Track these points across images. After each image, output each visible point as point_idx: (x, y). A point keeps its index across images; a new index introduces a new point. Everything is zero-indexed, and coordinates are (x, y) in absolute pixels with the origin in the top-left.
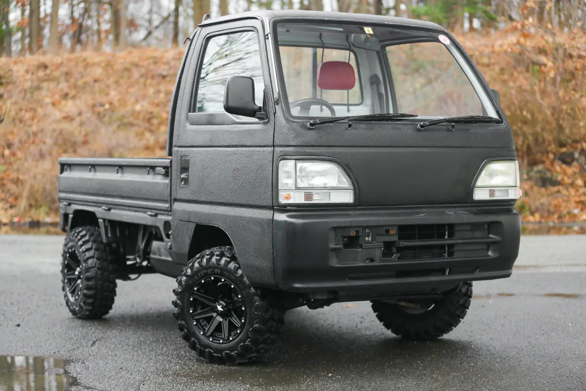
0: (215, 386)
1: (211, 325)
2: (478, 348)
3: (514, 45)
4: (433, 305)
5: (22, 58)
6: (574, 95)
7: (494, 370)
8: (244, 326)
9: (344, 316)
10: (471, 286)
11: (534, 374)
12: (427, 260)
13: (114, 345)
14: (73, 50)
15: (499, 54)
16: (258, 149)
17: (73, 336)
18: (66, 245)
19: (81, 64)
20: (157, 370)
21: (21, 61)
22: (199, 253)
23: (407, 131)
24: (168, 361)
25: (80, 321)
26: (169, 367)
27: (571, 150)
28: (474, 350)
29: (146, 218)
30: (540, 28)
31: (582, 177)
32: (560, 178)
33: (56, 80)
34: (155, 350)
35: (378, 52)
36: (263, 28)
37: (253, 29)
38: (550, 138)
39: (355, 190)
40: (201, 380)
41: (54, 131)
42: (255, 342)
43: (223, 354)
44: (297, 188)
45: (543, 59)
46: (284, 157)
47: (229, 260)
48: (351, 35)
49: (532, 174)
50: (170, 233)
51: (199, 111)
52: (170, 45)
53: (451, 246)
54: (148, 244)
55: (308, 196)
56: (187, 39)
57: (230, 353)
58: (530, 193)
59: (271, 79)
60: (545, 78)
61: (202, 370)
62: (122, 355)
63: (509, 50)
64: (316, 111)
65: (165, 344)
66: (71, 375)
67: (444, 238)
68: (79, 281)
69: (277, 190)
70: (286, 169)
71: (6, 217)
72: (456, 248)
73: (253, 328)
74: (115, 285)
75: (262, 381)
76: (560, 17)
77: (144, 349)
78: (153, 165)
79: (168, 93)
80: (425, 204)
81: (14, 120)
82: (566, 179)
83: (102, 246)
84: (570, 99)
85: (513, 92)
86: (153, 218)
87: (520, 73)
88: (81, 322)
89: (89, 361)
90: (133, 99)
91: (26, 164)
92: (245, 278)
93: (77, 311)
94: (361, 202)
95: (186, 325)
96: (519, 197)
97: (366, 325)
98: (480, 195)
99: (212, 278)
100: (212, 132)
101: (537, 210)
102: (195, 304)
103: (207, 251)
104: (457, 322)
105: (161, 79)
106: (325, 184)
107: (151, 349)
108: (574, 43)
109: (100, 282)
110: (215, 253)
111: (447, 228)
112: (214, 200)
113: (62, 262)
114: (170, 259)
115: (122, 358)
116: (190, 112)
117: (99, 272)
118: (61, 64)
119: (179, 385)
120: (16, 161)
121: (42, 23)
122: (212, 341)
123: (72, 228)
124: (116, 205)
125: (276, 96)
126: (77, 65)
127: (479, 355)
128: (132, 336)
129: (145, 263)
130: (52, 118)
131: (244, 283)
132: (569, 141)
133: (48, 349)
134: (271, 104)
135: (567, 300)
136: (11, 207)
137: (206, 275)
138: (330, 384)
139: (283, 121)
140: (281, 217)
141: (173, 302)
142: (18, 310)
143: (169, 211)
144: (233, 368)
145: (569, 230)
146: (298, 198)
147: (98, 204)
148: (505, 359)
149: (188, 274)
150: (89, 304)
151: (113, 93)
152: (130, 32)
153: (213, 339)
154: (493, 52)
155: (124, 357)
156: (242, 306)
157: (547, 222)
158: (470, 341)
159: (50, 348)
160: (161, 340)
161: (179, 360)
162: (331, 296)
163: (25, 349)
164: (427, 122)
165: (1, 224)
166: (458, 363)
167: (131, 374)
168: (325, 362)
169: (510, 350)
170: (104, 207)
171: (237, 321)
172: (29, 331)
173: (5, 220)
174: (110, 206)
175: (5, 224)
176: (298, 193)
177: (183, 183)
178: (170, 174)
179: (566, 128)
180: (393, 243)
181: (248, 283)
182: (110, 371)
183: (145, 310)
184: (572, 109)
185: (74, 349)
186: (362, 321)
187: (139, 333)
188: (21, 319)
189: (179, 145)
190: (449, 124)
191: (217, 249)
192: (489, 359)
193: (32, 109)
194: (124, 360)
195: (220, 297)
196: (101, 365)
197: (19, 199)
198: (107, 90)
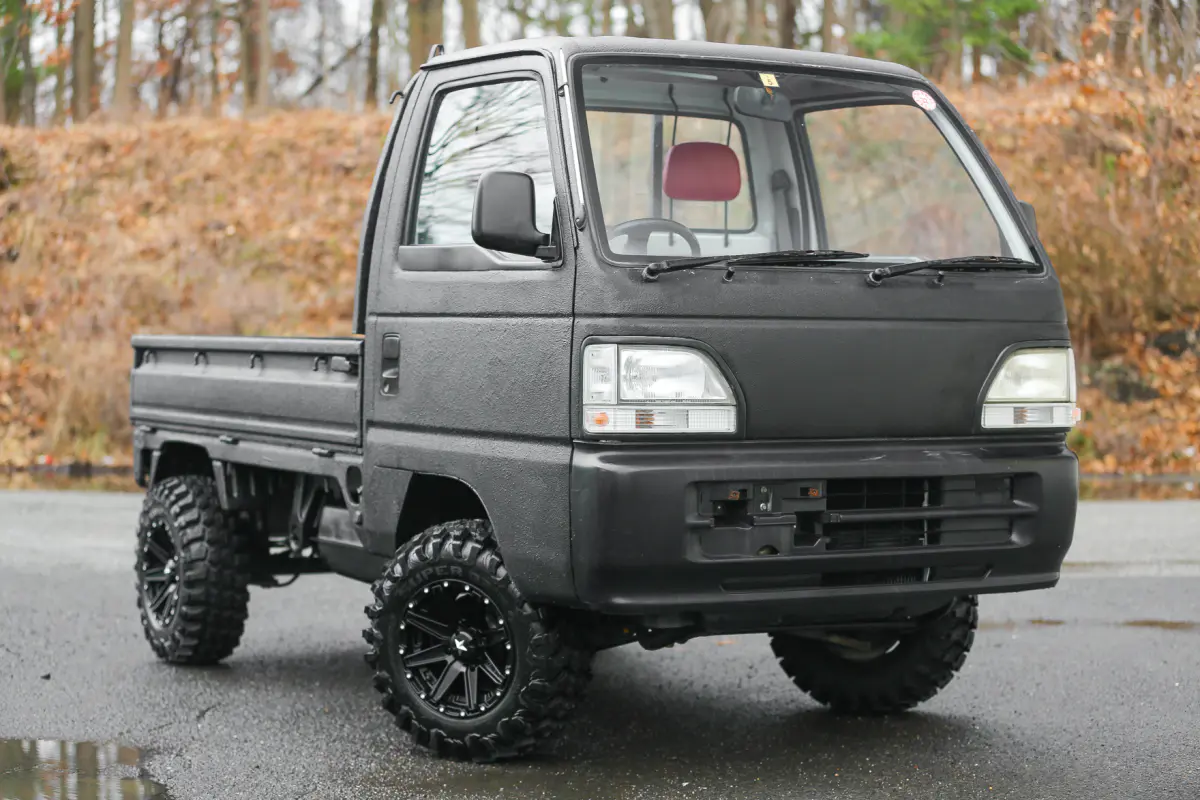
1: (441, 681)
2: (987, 732)
3: (1066, 110)
4: (898, 643)
5: (56, 129)
6: (1187, 215)
7: (1021, 777)
8: (511, 682)
9: (714, 664)
10: (974, 603)
11: (1104, 785)
12: (885, 551)
13: (243, 720)
14: (161, 114)
15: (1034, 129)
16: (540, 321)
17: (158, 699)
18: (145, 513)
19: (177, 144)
20: (330, 771)
21: (55, 136)
22: (418, 533)
23: (844, 287)
24: (354, 753)
25: (174, 669)
26: (356, 765)
27: (1180, 326)
28: (980, 736)
29: (311, 460)
30: (1118, 75)
32: (1156, 383)
33: (128, 175)
34: (328, 730)
35: (788, 125)
36: (554, 73)
37: (533, 76)
38: (1138, 302)
39: (739, 407)
40: (420, 792)
41: (122, 278)
42: (532, 716)
43: (467, 738)
44: (621, 402)
45: (1124, 140)
46: (595, 338)
47: (479, 546)
48: (734, 90)
49: (1100, 375)
50: (359, 491)
51: (420, 242)
52: (360, 105)
53: (935, 523)
54: (314, 514)
55: (644, 418)
56: (397, 93)
57: (481, 737)
58: (1096, 414)
59: (568, 178)
60: (1128, 180)
61: (424, 772)
62: (260, 739)
63: (1055, 121)
64: (660, 245)
65: (348, 718)
66: (155, 780)
67: (921, 505)
68: (172, 588)
69: (580, 405)
70: (599, 362)
71: (23, 455)
72: (944, 527)
73: (528, 687)
74: (246, 597)
75: (546, 796)
76: (1159, 53)
77: (305, 727)
78: (326, 351)
79: (356, 204)
80: (883, 436)
81: (40, 256)
82: (1169, 385)
83: (219, 516)
84: (1180, 223)
85: (1063, 206)
86: (324, 459)
87: (1076, 168)
88: (177, 672)
89: (192, 749)
90: (283, 216)
91: (65, 347)
92: (513, 585)
93: (167, 649)
94: (749, 432)
95: (391, 680)
96: (1075, 422)
97: (760, 683)
98: (994, 418)
99: (446, 585)
100: (448, 285)
101: (1109, 449)
102: (410, 637)
103: (436, 528)
104: (946, 678)
105: (340, 174)
106: (678, 394)
107: (318, 728)
108: (1187, 107)
109: (214, 591)
110: (452, 533)
111: (926, 485)
112: (451, 424)
113: (137, 547)
114: (359, 544)
115: (258, 746)
116: (401, 243)
117: (213, 570)
118: (138, 142)
120: (43, 340)
121: (98, 58)
122: (443, 713)
123: (158, 479)
124: (248, 432)
125: (579, 212)
126: (169, 145)
127: (990, 745)
128: (280, 701)
129: (307, 552)
130: (118, 253)
131: (510, 596)
132: (1177, 308)
133: (107, 726)
134: (568, 227)
135: (1170, 634)
136: (34, 433)
137: (433, 576)
139: (594, 265)
140: (588, 461)
141: (364, 632)
142: (46, 646)
143: (358, 447)
144: (488, 768)
145: (1174, 491)
146: (623, 423)
147: (212, 430)
148: (1042, 754)
149: (397, 575)
150: (191, 635)
151: (243, 202)
152: (279, 78)
153: (446, 709)
154: (1022, 125)
155: (264, 744)
156: (505, 641)
157: (1129, 473)
158: (971, 715)
159: (111, 724)
160: (338, 710)
161: (375, 751)
162: (691, 623)
163: (61, 726)
164: (887, 269)
165: (11, 469)
166: (948, 762)
167: (278, 780)
168: (674, 758)
169: (1055, 737)
170: (223, 437)
171: (496, 673)
172: (67, 687)
173: (20, 461)
174: (237, 435)
175: (20, 469)
176: (623, 412)
177: (386, 389)
178: (360, 371)
179: (1169, 281)
180: (816, 515)
181: (518, 594)
182: (234, 773)
183: (307, 647)
184: (1183, 242)
185: (161, 727)
186: (751, 675)
187: (294, 694)
188: (53, 664)
189: (378, 311)
190: (932, 272)
191: (456, 524)
192: (1010, 755)
193: (76, 234)
194: (263, 749)
195: (460, 622)
196: (216, 759)
197: (49, 417)
198: (231, 197)
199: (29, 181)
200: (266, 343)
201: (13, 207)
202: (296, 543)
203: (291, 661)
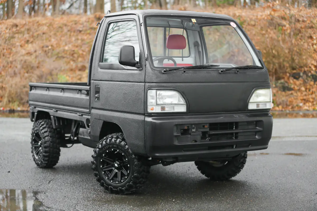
0: (115, 207)
1: (111, 174)
2: (250, 185)
3: (269, 15)
4: (227, 162)
6: (300, 42)
7: (259, 198)
8: (129, 174)
9: (180, 167)
11: (280, 200)
12: (224, 141)
13: (60, 183)
14: (30, 14)
15: (260, 20)
16: (136, 83)
17: (38, 178)
18: (33, 129)
19: (35, 24)
20: (84, 197)
21: (3, 23)
22: (105, 136)
23: (214, 74)
24: (89, 192)
25: (41, 169)
26: (90, 196)
27: (298, 71)
28: (248, 186)
29: (77, 116)
30: (282, 6)
31: (304, 86)
32: (292, 86)
33: (23, 33)
34: (82, 186)
35: (199, 32)
36: (139, 20)
37: (134, 20)
38: (288, 65)
39: (187, 105)
40: (107, 203)
41: (22, 60)
42: (135, 183)
43: (118, 189)
44: (157, 105)
45: (284, 23)
46: (150, 88)
47: (121, 140)
49: (278, 84)
50: (89, 125)
51: (105, 62)
53: (236, 133)
54: (77, 129)
55: (163, 108)
56: (98, 23)
57: (122, 188)
58: (276, 94)
59: (143, 47)
60: (285, 33)
61: (107, 197)
62: (65, 189)
63: (266, 18)
64: (166, 64)
65: (87, 182)
66: (39, 200)
67: (233, 129)
68: (40, 148)
69: (147, 105)
70: (151, 94)
72: (239, 134)
73: (134, 176)
74: (60, 150)
75: (139, 204)
77: (76, 185)
78: (80, 89)
80: (223, 112)
82: (296, 87)
83: (52, 130)
84: (298, 44)
85: (268, 40)
86: (80, 116)
87: (272, 30)
89: (48, 192)
90: (64, 44)
91: (6, 79)
92: (130, 150)
93: (40, 164)
94: (190, 111)
95: (98, 174)
96: (272, 107)
97: (192, 172)
98: (252, 107)
99: (112, 150)
100: (112, 73)
101: (280, 104)
102: (103, 163)
103: (109, 135)
104: (239, 171)
105: (78, 32)
106: (171, 102)
107: (80, 186)
108: (300, 14)
109: (51, 149)
110: (114, 137)
111: (234, 124)
112: (113, 108)
113: (31, 138)
114: (89, 138)
116: (100, 62)
117: (51, 144)
118: (25, 24)
119: (96, 206)
122: (112, 182)
123: (36, 120)
124: (60, 109)
125: (146, 56)
126: (33, 25)
127: (251, 189)
128: (69, 178)
129: (76, 138)
130: (21, 54)
131: (129, 153)
132: (298, 67)
133: (26, 185)
134: (143, 60)
135: (296, 157)
137: (109, 148)
138: (174, 205)
139: (150, 69)
140: (149, 119)
141: (92, 162)
142: (8, 163)
143: (89, 114)
144: (123, 196)
146: (158, 110)
147: (51, 108)
148: (264, 191)
149: (100, 147)
150: (46, 160)
151: (53, 40)
152: (61, 5)
153: (113, 181)
154: (257, 19)
155: (66, 190)
156: (128, 164)
157: (285, 110)
158: (246, 180)
159: (27, 185)
160: (84, 180)
161: (95, 192)
162: (175, 160)
164: (224, 69)
166: (240, 193)
167: (70, 200)
168: (171, 193)
169: (267, 186)
170: (54, 110)
171: (125, 172)
172: (15, 175)
174: (57, 110)
176: (157, 107)
177: (96, 99)
178: (89, 94)
179: (296, 59)
180: (207, 132)
181: (131, 152)
182: (59, 198)
183: (75, 162)
184: (299, 50)
185: (39, 186)
186: (189, 169)
187: (73, 176)
188: (10, 168)
189: (94, 79)
190: (236, 70)
191: (115, 134)
192: (256, 191)
193: (9, 49)
194: (66, 192)
195: (116, 159)
196: (54, 194)
197: (3, 98)
198: (50, 39)
200: (65, 86)
202: (73, 137)
203: (71, 166)
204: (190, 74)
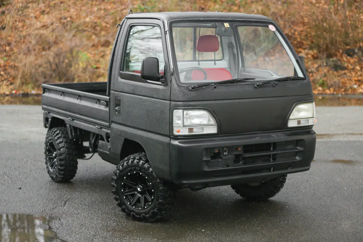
1: (134, 199)
2: (290, 208)
7: (298, 227)
8: (154, 200)
11: (322, 231)
13: (77, 205)
16: (161, 100)
17: (53, 197)
18: (47, 138)
20: (103, 226)
22: (127, 157)
23: (249, 89)
24: (109, 219)
25: (56, 184)
26: (110, 223)
27: (353, 47)
28: (288, 210)
29: (95, 129)
31: (360, 64)
32: (346, 65)
34: (102, 209)
36: (164, 26)
37: (158, 26)
38: (340, 40)
39: (218, 126)
42: (160, 210)
43: (141, 216)
44: (184, 126)
46: (177, 107)
47: (144, 162)
49: (329, 63)
50: (109, 140)
51: (126, 71)
53: (274, 155)
54: (96, 141)
55: (191, 130)
56: (118, 25)
57: (145, 215)
58: (327, 74)
59: (168, 59)
61: (129, 226)
62: (82, 213)
65: (107, 205)
66: (53, 230)
67: (270, 150)
68: (55, 160)
69: (172, 127)
70: (178, 115)
71: (8, 91)
72: (277, 156)
73: (158, 202)
74: (77, 163)
75: (164, 235)
77: (95, 208)
78: (99, 98)
80: (259, 131)
81: (12, 28)
82: (349, 65)
83: (69, 141)
86: (99, 129)
88: (57, 185)
89: (63, 218)
90: (84, 14)
91: (19, 57)
92: (154, 174)
93: (54, 178)
94: (222, 131)
95: (119, 199)
98: (292, 124)
99: (135, 172)
100: (133, 85)
101: (331, 86)
102: (124, 186)
103: (131, 155)
104: (278, 191)
106: (200, 123)
107: (99, 208)
109: (68, 162)
110: (136, 158)
111: (272, 145)
112: (136, 126)
113: (45, 147)
114: (109, 153)
116: (120, 71)
117: (67, 156)
119: (116, 239)
120: (13, 54)
122: (135, 208)
123: (51, 127)
124: (77, 118)
125: (172, 70)
127: (290, 214)
128: (87, 197)
130: (35, 26)
131: (153, 176)
132: (352, 42)
134: (169, 74)
136: (11, 84)
137: (131, 170)
138: (203, 238)
139: (176, 86)
140: (176, 143)
142: (19, 174)
143: (109, 128)
144: (147, 224)
146: (185, 132)
147: (66, 116)
148: (305, 218)
149: (121, 169)
150: (62, 174)
151: (72, 10)
153: (135, 207)
155: (84, 215)
156: (152, 189)
157: (337, 94)
159: (39, 207)
160: (104, 201)
161: (115, 218)
163: (25, 209)
164: (261, 83)
165: (5, 95)
166: (278, 221)
167: (88, 230)
168: (200, 220)
169: (309, 210)
170: (69, 118)
171: (149, 198)
172: (26, 193)
173: (7, 93)
174: (73, 118)
175: (7, 95)
176: (185, 129)
177: (117, 113)
178: (109, 106)
179: (350, 33)
180: (240, 155)
181: (155, 176)
182: (76, 227)
183: (95, 174)
185: (54, 208)
187: (91, 194)
188: (22, 182)
189: (114, 90)
190: (274, 82)
191: (137, 155)
192: (296, 218)
193: (22, 20)
194: (84, 217)
195: (139, 182)
196: (70, 221)
197: (15, 79)
198: (68, 8)
199: (8, 4)
200: (81, 93)
201: (3, 13)
202: (91, 149)
203: (90, 179)
204: (222, 89)
